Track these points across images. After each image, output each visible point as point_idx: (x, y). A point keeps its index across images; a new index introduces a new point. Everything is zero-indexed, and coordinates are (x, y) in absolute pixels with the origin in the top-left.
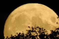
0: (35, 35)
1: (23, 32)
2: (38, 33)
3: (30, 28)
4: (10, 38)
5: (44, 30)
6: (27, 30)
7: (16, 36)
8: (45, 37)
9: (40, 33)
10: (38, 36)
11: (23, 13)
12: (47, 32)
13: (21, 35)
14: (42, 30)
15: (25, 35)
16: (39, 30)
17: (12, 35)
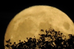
0: (50, 40)
1: (34, 36)
2: (53, 38)
3: (43, 31)
4: (18, 44)
5: (62, 34)
6: (39, 35)
7: (25, 42)
8: (62, 43)
9: (55, 38)
10: (53, 42)
11: (29, 18)
12: (64, 37)
13: (32, 40)
14: (59, 34)
15: (37, 41)
16: (55, 34)
17: (20, 41)
